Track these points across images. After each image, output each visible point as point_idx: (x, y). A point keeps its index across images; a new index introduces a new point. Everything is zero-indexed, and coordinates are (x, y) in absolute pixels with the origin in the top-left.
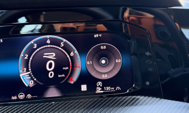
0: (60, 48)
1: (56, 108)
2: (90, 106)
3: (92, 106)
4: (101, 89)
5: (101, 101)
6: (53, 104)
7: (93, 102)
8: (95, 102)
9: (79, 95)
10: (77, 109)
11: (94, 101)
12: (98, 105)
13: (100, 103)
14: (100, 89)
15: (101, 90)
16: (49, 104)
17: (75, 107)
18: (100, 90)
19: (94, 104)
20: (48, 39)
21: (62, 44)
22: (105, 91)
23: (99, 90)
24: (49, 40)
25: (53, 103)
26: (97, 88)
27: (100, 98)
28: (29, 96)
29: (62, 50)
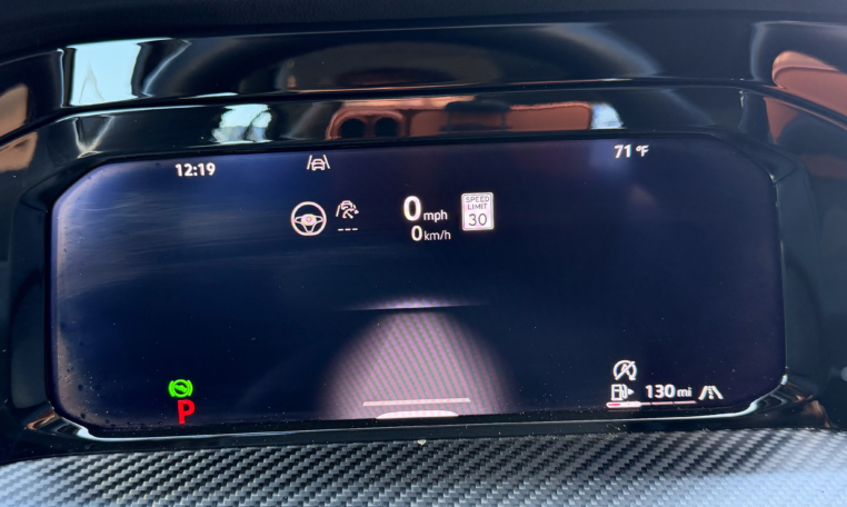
1: (437, 464)
2: (585, 466)
3: (595, 467)
4: (631, 392)
5: (634, 444)
6: (419, 448)
7: (596, 448)
8: (608, 448)
9: (531, 414)
10: (528, 477)
11: (602, 445)
12: (621, 463)
13: (630, 455)
14: (626, 391)
15: (630, 398)
16: (403, 445)
17: (518, 467)
18: (626, 397)
19: (604, 459)
22: (648, 404)
23: (621, 398)
25: (422, 442)
26: (613, 386)
27: (630, 433)
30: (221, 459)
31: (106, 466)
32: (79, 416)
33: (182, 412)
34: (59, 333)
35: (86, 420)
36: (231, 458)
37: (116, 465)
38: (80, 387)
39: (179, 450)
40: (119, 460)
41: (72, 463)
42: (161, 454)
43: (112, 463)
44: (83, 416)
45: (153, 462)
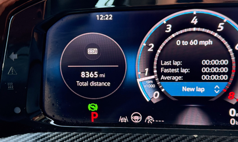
0: (216, 35)
6: (194, 138)
16: (187, 137)
20: (195, 15)
21: (219, 26)
24: (195, 17)
25: (196, 136)
28: (150, 119)
29: (220, 37)
30: (109, 137)
31: (63, 136)
32: (52, 116)
33: (93, 117)
34: (46, 82)
35: (54, 118)
36: (113, 137)
37: (67, 136)
38: (53, 104)
39: (91, 132)
40: (68, 135)
41: (49, 135)
42: (85, 133)
43: (65, 135)
44: (54, 116)
45: (81, 136)
